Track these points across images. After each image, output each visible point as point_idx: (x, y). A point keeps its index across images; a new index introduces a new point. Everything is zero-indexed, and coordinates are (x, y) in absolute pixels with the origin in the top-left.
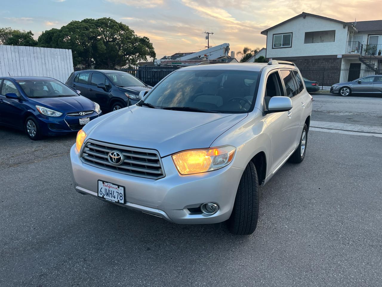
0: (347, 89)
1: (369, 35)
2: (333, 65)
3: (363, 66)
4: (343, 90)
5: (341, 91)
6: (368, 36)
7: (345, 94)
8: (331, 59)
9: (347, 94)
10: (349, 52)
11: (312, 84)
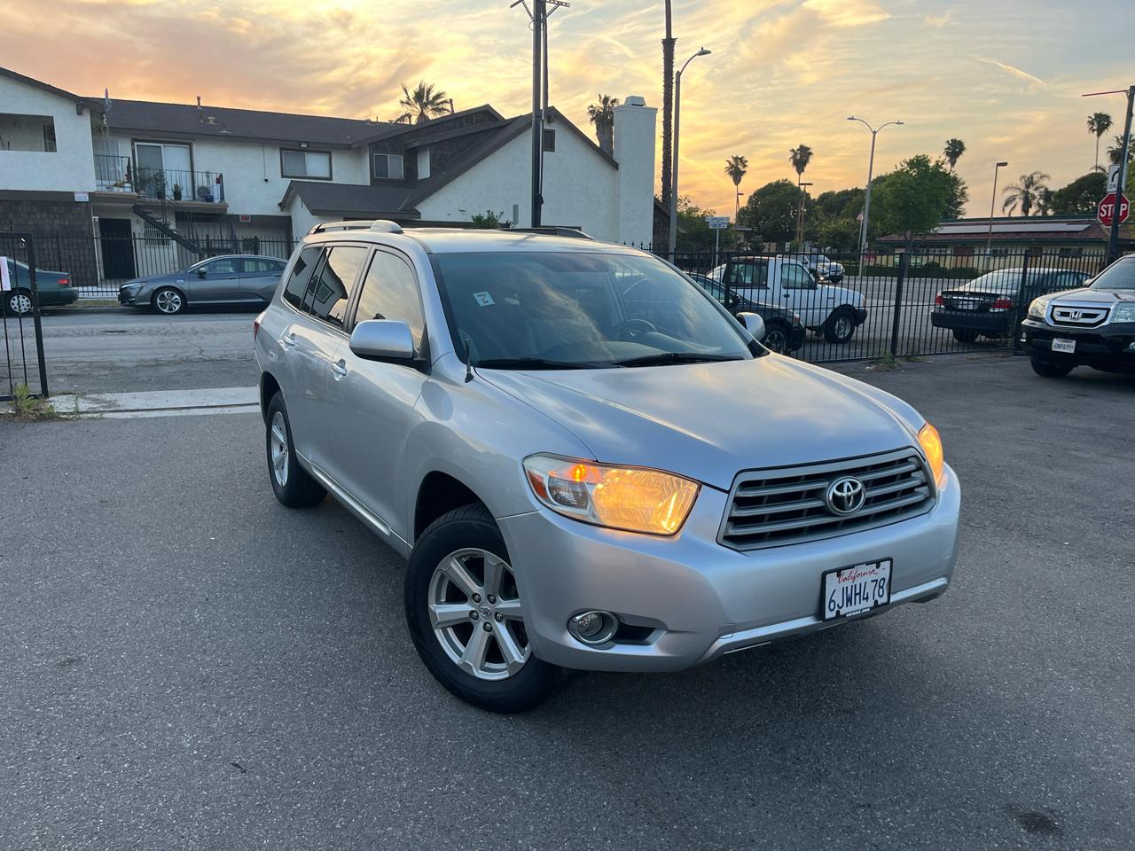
0: (172, 295)
1: (134, 140)
2: (67, 224)
3: (138, 228)
4: (163, 296)
5: (158, 301)
6: (133, 144)
7: (171, 309)
8: (55, 203)
9: (177, 308)
10: (108, 188)
11: (60, 282)
